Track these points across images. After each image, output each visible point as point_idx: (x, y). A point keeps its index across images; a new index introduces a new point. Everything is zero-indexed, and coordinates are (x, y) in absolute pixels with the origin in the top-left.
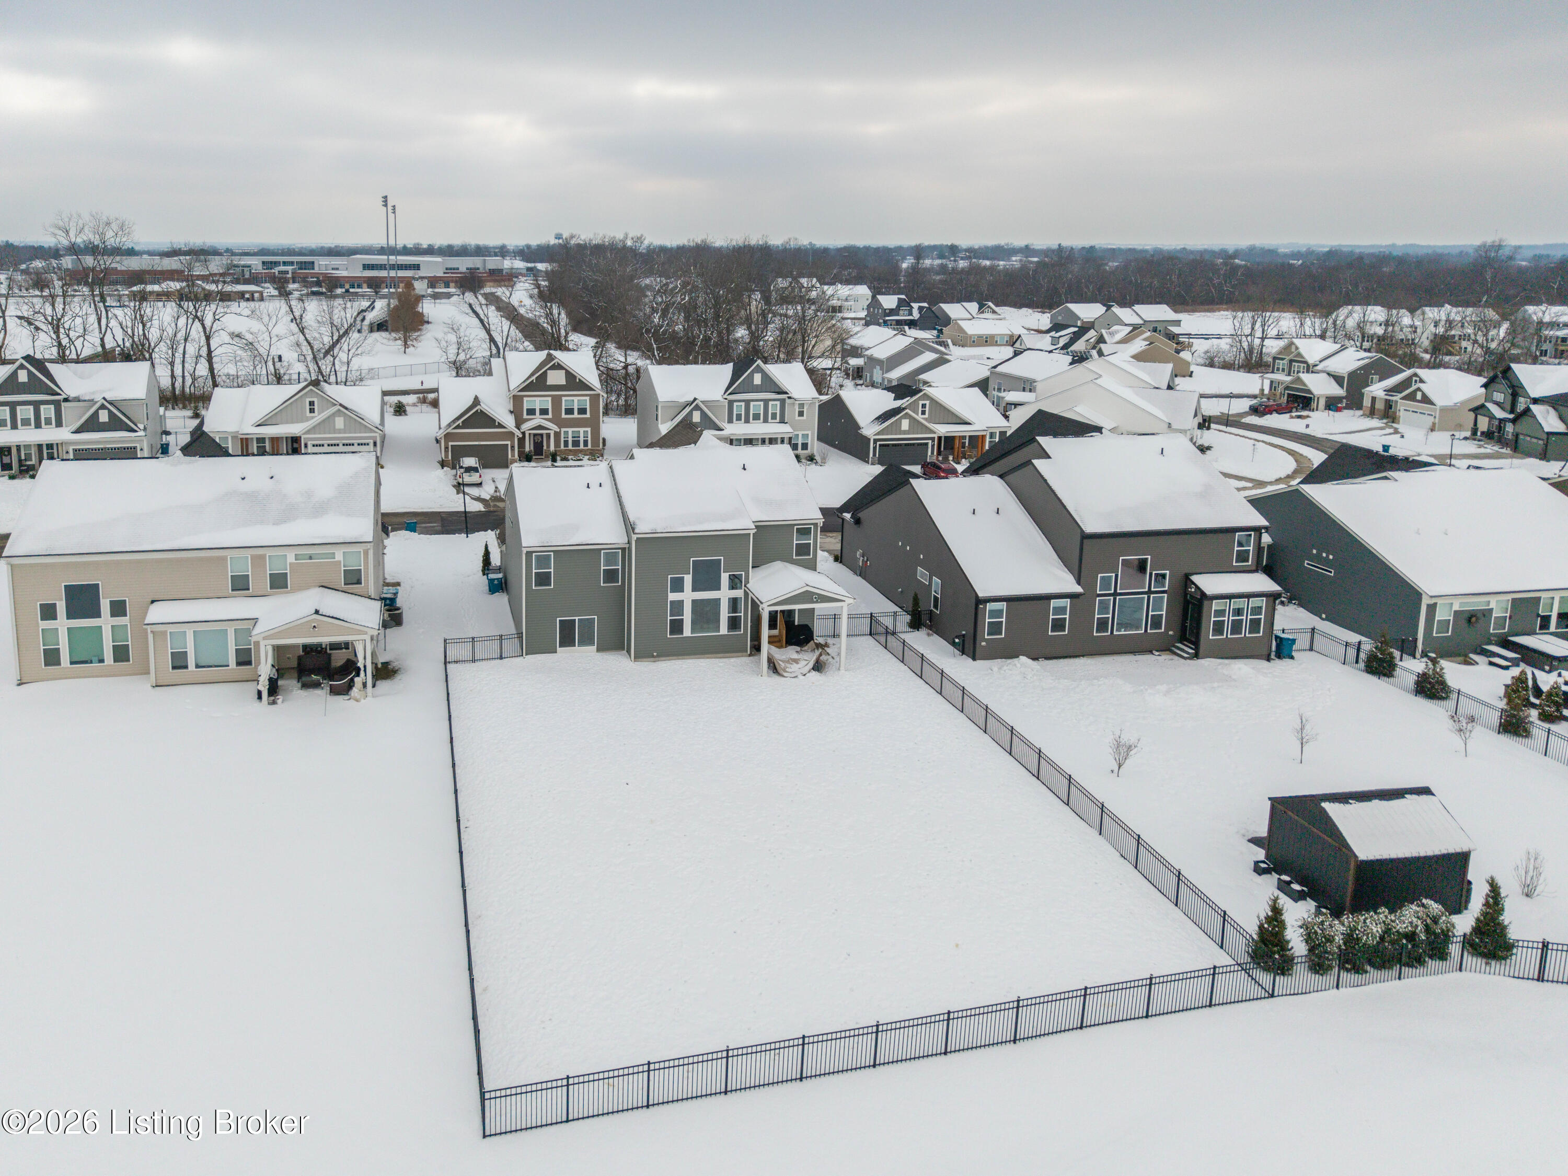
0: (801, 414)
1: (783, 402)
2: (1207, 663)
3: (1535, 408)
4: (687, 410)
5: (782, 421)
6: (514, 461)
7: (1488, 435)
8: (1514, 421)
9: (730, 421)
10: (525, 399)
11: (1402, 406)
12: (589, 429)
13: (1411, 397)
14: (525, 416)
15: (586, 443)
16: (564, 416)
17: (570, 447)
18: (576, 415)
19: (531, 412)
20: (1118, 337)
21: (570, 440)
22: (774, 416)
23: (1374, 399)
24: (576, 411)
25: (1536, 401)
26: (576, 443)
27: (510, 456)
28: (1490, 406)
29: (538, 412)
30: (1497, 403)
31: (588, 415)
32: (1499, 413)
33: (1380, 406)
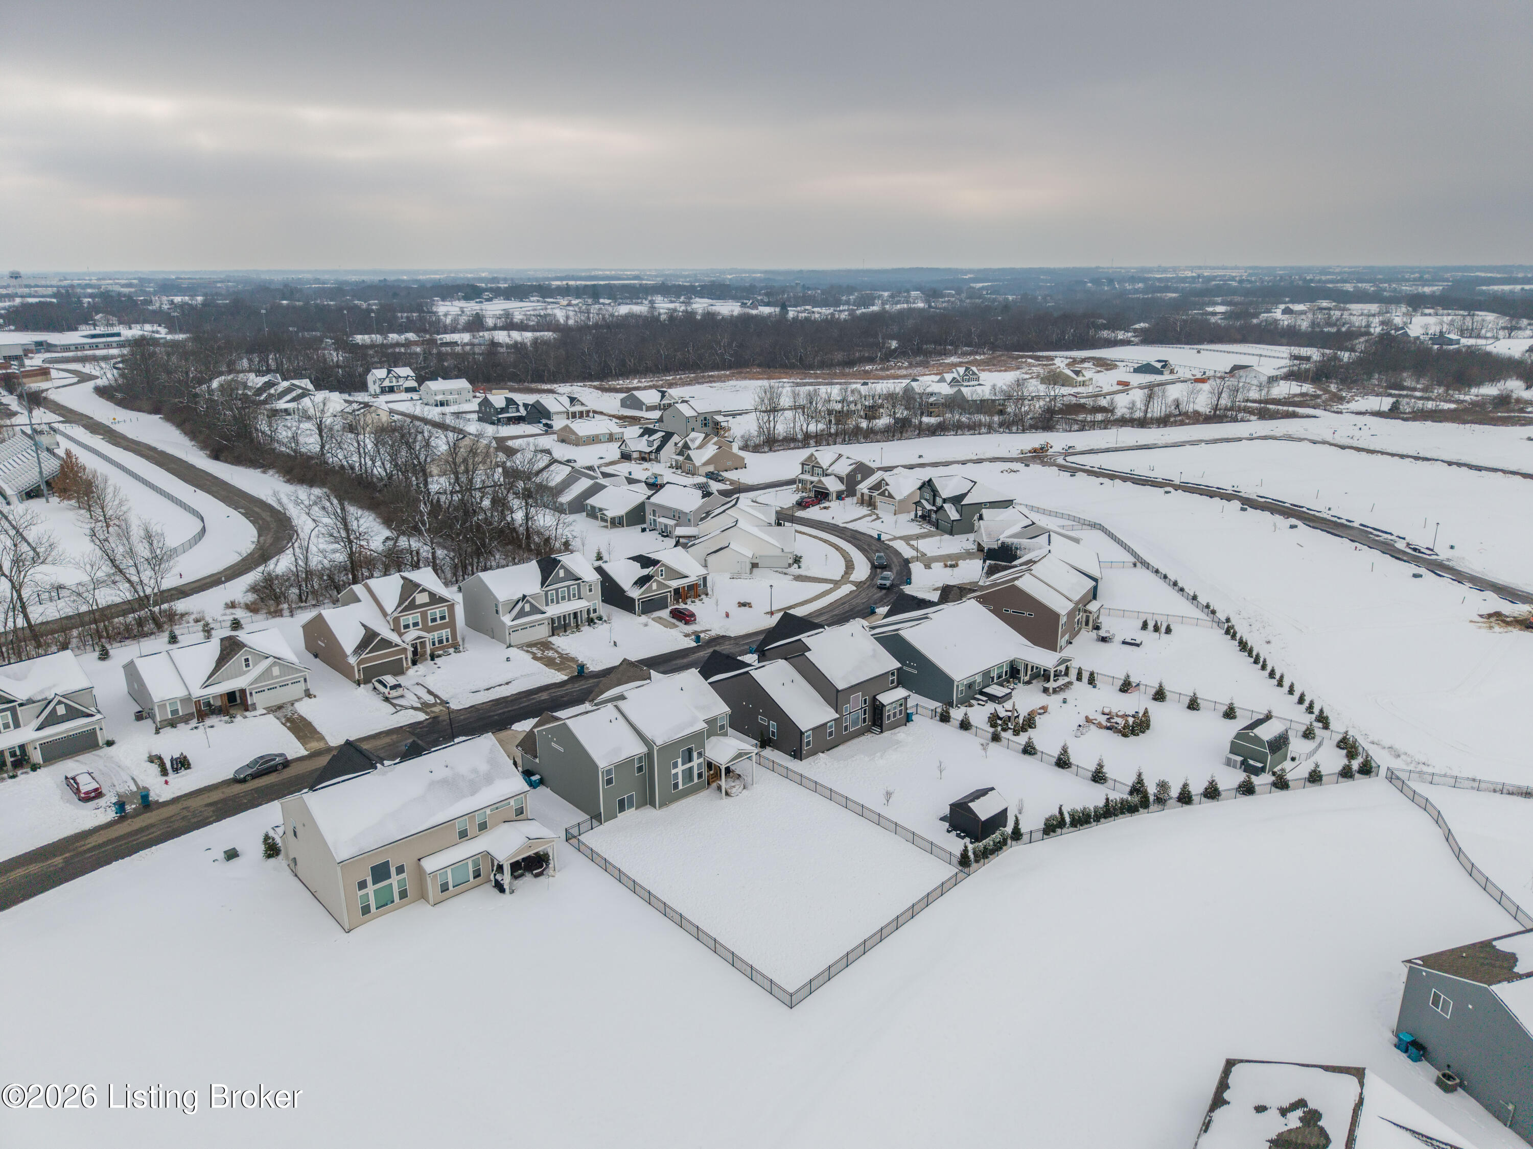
0: (590, 590)
1: (579, 585)
2: (886, 734)
3: (946, 506)
4: (520, 604)
5: (580, 598)
6: (408, 669)
7: (923, 517)
8: (936, 512)
9: (547, 605)
10: (402, 619)
11: (878, 499)
12: (449, 630)
13: (882, 494)
14: (403, 631)
15: (447, 640)
16: (430, 624)
17: (437, 645)
18: (439, 622)
19: (407, 626)
20: (698, 443)
21: (436, 640)
22: (574, 595)
23: (862, 494)
24: (438, 619)
25: (945, 501)
26: (441, 642)
27: (405, 665)
28: (923, 501)
29: (411, 626)
30: (926, 500)
31: (447, 620)
32: (929, 507)
33: (866, 498)
